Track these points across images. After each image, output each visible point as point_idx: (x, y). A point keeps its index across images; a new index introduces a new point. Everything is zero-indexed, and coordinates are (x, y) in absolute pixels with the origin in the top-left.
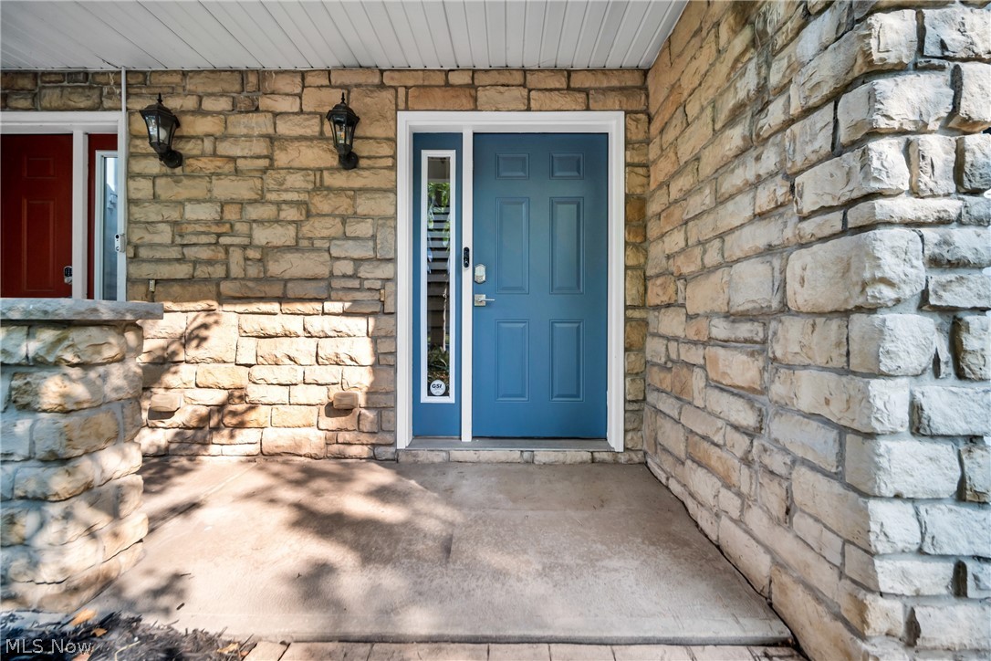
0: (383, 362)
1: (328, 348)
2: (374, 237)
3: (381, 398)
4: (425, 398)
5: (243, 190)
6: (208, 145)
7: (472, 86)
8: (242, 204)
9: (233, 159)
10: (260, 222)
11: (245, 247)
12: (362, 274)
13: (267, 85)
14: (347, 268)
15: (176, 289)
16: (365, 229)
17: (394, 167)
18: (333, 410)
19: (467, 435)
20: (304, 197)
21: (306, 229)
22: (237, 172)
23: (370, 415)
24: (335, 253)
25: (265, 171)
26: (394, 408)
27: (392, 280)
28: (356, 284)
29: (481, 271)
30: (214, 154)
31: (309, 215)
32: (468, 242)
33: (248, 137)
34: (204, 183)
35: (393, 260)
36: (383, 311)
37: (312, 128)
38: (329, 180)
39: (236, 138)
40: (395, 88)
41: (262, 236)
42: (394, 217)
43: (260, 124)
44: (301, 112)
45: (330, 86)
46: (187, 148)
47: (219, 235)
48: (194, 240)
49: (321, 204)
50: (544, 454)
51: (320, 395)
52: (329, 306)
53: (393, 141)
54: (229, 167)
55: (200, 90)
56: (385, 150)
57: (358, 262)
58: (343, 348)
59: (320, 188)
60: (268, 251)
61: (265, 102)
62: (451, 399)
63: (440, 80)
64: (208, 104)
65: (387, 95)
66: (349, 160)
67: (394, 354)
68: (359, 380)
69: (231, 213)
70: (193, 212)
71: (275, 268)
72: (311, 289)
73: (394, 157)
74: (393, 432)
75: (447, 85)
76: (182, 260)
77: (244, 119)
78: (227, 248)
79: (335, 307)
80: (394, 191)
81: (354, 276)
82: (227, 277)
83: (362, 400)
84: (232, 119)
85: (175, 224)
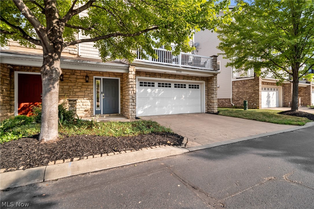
0: (92, 105)
1: (84, 104)
2: (90, 91)
3: (92, 110)
4: (96, 110)
5: (72, 84)
6: (67, 79)
7: (103, 74)
8: (72, 86)
9: (71, 80)
10: (75, 88)
11: (73, 91)
12: (89, 95)
13: (76, 72)
14: (87, 94)
15: (62, 97)
16: (89, 90)
17: (93, 82)
18: (85, 111)
19: (102, 113)
20: (81, 85)
21: (81, 89)
22: (71, 82)
23: (91, 111)
24: (85, 92)
25: (75, 82)
26: (93, 110)
27: (93, 95)
28: (88, 96)
29: (104, 94)
30: (68, 80)
31: (82, 88)
32: (102, 91)
33: (73, 78)
34: (66, 83)
35: (93, 93)
36: (92, 99)
37: (82, 77)
38: (84, 83)
39: (71, 78)
40: (93, 73)
41: (75, 90)
42: (93, 88)
43: (75, 76)
44: (80, 75)
45: (84, 72)
46: (64, 79)
47: (69, 90)
48: (65, 90)
49: (83, 86)
50: (111, 115)
51: (83, 109)
52: (84, 99)
53: (93, 79)
54: (70, 81)
55: (66, 72)
56: (92, 80)
57: (88, 93)
58: (87, 104)
59: (83, 85)
60: (76, 92)
61: (75, 74)
62: (100, 109)
63: (99, 73)
64: (67, 73)
65: (92, 74)
66: (87, 82)
67: (93, 104)
68: (89, 107)
69: (71, 87)
70: (65, 87)
71: (77, 94)
72: (82, 97)
73: (93, 81)
74: (93, 113)
75: (100, 73)
76: (63, 93)
77: (73, 76)
78: (70, 91)
79: (86, 99)
80: (93, 85)
81: (88, 95)
82: (70, 95)
83: (89, 110)
84: (70, 75)
85: (62, 88)
